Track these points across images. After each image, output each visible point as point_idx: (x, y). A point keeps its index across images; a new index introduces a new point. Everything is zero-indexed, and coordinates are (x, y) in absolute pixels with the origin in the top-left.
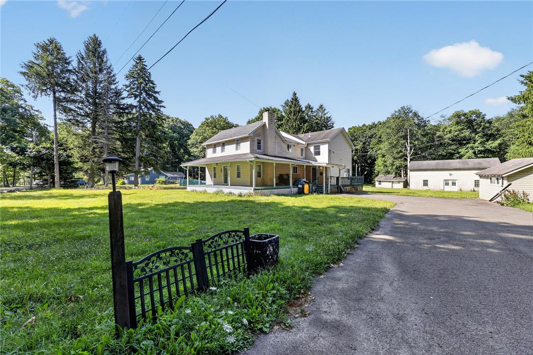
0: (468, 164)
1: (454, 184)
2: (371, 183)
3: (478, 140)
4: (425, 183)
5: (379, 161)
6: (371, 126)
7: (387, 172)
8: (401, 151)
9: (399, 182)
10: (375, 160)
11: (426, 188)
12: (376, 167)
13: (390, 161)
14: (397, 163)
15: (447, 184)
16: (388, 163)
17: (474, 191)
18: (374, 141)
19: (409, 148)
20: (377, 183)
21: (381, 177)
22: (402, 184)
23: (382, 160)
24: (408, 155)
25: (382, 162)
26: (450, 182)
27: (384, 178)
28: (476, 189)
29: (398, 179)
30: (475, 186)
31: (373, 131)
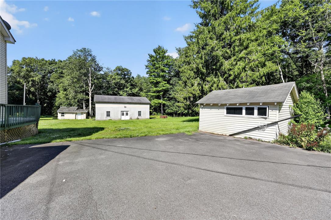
0: (134, 100)
1: (127, 114)
2: (51, 115)
3: (128, 87)
4: (108, 114)
5: (61, 95)
6: (51, 62)
7: (70, 104)
8: (82, 87)
9: (82, 113)
10: (56, 93)
11: (109, 118)
12: (57, 99)
13: (71, 94)
14: (80, 96)
15: (123, 114)
16: (70, 96)
17: (138, 119)
18: (54, 75)
19: (90, 85)
20: (59, 115)
21: (63, 108)
22: (85, 115)
23: (63, 94)
24: (90, 90)
25: (64, 95)
26: (125, 113)
27: (67, 109)
28: (139, 118)
29: (81, 111)
30: (139, 115)
31: (53, 67)
